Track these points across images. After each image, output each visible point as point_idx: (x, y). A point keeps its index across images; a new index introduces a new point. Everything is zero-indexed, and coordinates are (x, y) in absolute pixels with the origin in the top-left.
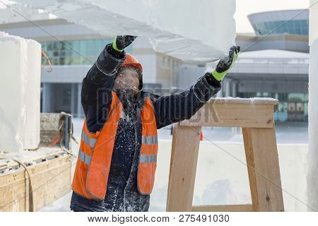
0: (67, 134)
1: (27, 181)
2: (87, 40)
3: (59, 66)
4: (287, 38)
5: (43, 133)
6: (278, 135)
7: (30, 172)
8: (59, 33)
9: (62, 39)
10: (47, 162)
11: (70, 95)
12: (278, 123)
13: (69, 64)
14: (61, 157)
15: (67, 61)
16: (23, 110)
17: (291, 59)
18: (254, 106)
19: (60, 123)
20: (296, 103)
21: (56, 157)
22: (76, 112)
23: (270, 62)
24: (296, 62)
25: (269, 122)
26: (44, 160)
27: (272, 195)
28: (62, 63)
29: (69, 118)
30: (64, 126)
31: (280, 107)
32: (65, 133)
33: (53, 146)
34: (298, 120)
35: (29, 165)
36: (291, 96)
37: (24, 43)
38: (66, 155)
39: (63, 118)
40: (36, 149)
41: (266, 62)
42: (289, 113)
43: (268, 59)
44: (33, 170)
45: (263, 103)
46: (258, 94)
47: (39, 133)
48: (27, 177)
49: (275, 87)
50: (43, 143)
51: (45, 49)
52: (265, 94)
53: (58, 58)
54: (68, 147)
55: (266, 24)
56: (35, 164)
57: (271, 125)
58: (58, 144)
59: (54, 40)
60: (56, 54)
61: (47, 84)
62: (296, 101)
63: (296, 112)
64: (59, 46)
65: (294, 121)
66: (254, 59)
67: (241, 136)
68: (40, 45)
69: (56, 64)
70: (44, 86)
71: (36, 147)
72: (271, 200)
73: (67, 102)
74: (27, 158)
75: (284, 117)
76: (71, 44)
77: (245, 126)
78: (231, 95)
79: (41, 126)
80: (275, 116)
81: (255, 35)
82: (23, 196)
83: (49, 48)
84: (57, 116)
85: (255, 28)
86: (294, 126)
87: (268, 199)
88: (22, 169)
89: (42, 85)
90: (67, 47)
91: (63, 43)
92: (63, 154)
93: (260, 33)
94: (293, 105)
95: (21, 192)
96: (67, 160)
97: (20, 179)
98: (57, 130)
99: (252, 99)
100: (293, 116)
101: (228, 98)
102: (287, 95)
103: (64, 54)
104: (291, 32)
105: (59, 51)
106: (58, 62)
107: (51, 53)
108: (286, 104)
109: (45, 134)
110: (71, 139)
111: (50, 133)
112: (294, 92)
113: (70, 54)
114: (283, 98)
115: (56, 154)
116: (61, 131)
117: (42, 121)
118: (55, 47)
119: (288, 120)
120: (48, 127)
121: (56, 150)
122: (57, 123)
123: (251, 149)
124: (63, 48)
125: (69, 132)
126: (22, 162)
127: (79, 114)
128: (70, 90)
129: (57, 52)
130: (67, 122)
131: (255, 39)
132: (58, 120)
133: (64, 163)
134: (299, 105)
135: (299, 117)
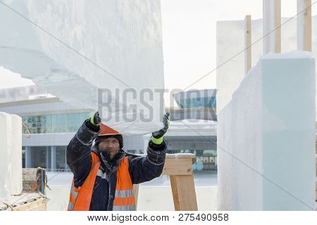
0: (43, 183)
2: (57, 115)
3: (37, 134)
5: (25, 183)
6: (196, 180)
8: (35, 110)
9: (38, 114)
10: (28, 203)
11: (45, 155)
13: (44, 132)
14: (38, 200)
15: (42, 130)
16: (10, 166)
18: (178, 160)
19: (37, 175)
20: (209, 157)
21: (35, 200)
22: (50, 167)
23: (190, 128)
24: (208, 127)
25: (189, 170)
26: (26, 203)
28: (39, 132)
29: (44, 171)
30: (40, 177)
31: (198, 159)
32: (41, 182)
33: (33, 192)
34: (210, 169)
35: (15, 206)
37: (9, 117)
38: (42, 199)
39: (39, 171)
40: (20, 195)
41: (187, 128)
42: (204, 164)
43: (188, 126)
45: (184, 157)
46: (182, 151)
47: (22, 183)
49: (194, 145)
50: (25, 190)
51: (26, 122)
52: (186, 151)
53: (36, 128)
54: (43, 193)
56: (19, 205)
57: (190, 173)
58: (36, 191)
59: (33, 115)
60: (34, 125)
61: (28, 147)
62: (209, 156)
63: (209, 163)
64: (36, 119)
65: (207, 170)
66: (178, 126)
68: (21, 119)
69: (35, 133)
70: (26, 149)
71: (20, 193)
73: (43, 160)
75: (200, 167)
76: (44, 118)
77: (171, 174)
79: (23, 178)
80: (194, 167)
83: (29, 121)
84: (35, 170)
88: (9, 209)
89: (23, 148)
90: (42, 120)
91: (39, 117)
92: (40, 198)
94: (207, 158)
96: (43, 202)
98: (35, 180)
99: (176, 155)
100: (207, 166)
102: (202, 151)
103: (40, 125)
105: (36, 123)
106: (36, 131)
107: (30, 125)
108: (202, 158)
109: (26, 184)
110: (46, 187)
111: (30, 183)
112: (207, 149)
113: (45, 125)
114: (200, 154)
115: (35, 198)
116: (38, 181)
117: (24, 174)
118: (33, 120)
119: (204, 169)
120: (28, 178)
121: (35, 195)
122: (35, 176)
123: (176, 190)
124: (39, 121)
125: (44, 181)
126: (10, 205)
127: (52, 169)
128: (45, 151)
129: (34, 123)
130: (42, 174)
132: (36, 173)
133: (41, 205)
134: (211, 158)
135: (211, 167)
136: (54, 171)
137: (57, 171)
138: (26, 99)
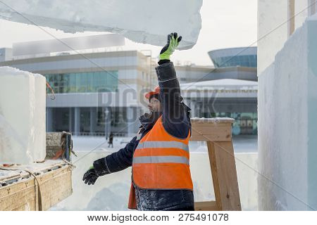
0: (68, 149)
1: (37, 187)
2: (81, 73)
3: (58, 94)
4: (239, 69)
5: (48, 148)
7: (39, 180)
8: (59, 67)
9: (60, 72)
10: (52, 171)
11: (68, 117)
12: (234, 136)
13: (67, 92)
14: (63, 167)
15: (65, 90)
16: (32, 131)
17: (242, 86)
19: (62, 141)
21: (59, 167)
22: (73, 130)
23: (227, 89)
24: (246, 88)
25: (228, 136)
26: (49, 170)
27: (231, 193)
28: (61, 92)
29: (69, 136)
30: (65, 143)
31: (235, 123)
32: (66, 148)
33: (56, 159)
34: (249, 133)
35: (38, 174)
36: (243, 115)
37: (32, 76)
38: (67, 166)
39: (64, 136)
40: (43, 162)
42: (241, 128)
43: (225, 86)
44: (41, 178)
45: (223, 122)
46: (217, 114)
47: (45, 149)
48: (36, 184)
50: (49, 156)
51: (49, 80)
52: (223, 114)
53: (58, 87)
54: (69, 160)
55: (222, 58)
56: (42, 173)
57: (229, 139)
58: (61, 157)
59: (55, 73)
60: (56, 84)
61: (49, 108)
62: (247, 119)
63: (246, 127)
64: (59, 78)
65: (245, 134)
67: (206, 148)
68: (45, 78)
69: (56, 92)
71: (43, 160)
72: (230, 198)
73: (65, 122)
74: (35, 169)
75: (237, 131)
76: (68, 76)
78: (196, 116)
79: (47, 143)
81: (214, 68)
82: (33, 199)
83: (51, 80)
84: (59, 135)
85: (214, 62)
86: (245, 138)
87: (228, 197)
88: (32, 178)
90: (66, 78)
91: (62, 75)
92: (64, 165)
93: (218, 66)
94: (244, 122)
95: (32, 196)
96: (68, 169)
97: (31, 186)
98: (60, 145)
99: (214, 119)
100: (244, 131)
101: (196, 118)
103: (62, 84)
104: (242, 65)
105: (59, 82)
106: (58, 90)
107: (52, 84)
108: (239, 121)
109: (50, 149)
110: (72, 153)
111: (54, 148)
112: (245, 112)
113: (68, 84)
115: (59, 165)
116: (63, 146)
117: (47, 139)
118: (55, 79)
119: (241, 134)
120: (52, 143)
121: (59, 162)
122: (59, 141)
123: (214, 158)
124: (62, 80)
125: (69, 147)
126: (32, 172)
127: (76, 132)
128: (68, 113)
129: (57, 82)
130: (67, 139)
131: (214, 71)
132: (60, 138)
133: (65, 172)
134: (249, 122)
135: (249, 131)
136: (78, 135)
137: (81, 135)
138: (47, 55)
